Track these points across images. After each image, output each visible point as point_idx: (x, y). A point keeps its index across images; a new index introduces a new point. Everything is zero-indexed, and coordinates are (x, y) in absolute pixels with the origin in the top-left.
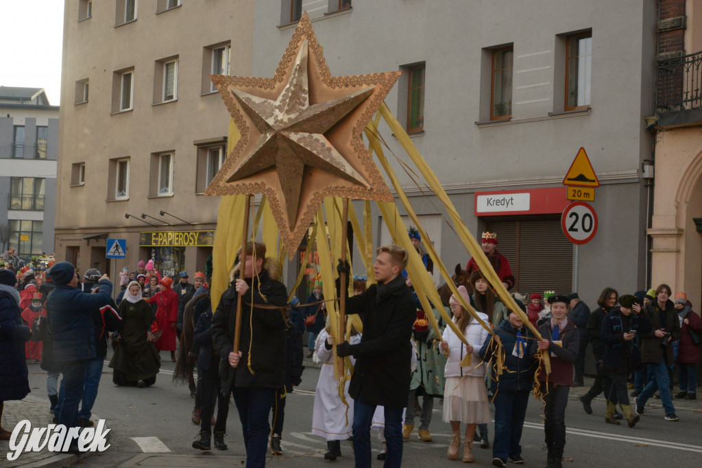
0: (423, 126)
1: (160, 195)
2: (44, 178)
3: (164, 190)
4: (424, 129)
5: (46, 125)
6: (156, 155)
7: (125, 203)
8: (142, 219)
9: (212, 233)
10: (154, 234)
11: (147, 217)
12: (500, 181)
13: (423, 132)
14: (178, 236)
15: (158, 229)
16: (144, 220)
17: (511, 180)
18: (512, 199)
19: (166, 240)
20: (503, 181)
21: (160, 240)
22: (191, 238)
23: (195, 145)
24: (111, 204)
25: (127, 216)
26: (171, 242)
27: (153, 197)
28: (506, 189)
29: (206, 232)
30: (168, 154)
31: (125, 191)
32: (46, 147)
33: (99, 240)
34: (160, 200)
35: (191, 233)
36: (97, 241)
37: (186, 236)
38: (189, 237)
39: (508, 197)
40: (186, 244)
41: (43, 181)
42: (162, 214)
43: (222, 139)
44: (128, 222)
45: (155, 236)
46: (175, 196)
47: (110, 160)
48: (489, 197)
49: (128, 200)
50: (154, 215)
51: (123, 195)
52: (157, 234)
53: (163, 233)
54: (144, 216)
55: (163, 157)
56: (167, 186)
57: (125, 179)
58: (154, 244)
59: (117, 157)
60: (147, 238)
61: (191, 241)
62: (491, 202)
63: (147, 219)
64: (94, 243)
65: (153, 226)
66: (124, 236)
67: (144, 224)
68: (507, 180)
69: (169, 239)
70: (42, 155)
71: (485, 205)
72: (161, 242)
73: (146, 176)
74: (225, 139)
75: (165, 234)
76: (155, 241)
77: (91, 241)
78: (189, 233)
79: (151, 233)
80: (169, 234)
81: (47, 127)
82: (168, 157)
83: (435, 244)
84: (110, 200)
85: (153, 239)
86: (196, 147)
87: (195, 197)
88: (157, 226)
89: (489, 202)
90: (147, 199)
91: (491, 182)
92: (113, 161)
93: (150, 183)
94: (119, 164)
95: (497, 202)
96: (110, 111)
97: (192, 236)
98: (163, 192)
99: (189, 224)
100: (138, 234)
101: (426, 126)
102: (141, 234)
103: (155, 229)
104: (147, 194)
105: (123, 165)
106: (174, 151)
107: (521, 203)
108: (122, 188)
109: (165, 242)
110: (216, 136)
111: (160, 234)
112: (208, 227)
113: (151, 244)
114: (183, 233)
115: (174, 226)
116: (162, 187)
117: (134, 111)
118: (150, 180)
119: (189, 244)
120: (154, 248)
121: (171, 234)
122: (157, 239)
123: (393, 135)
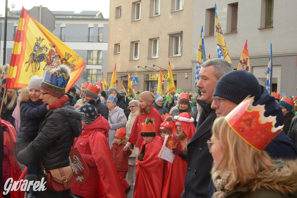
0: (272, 24)
1: (153, 57)
2: (102, 51)
3: (154, 55)
4: (273, 26)
5: (103, 27)
6: (151, 40)
7: (137, 61)
8: (145, 68)
9: (176, 74)
10: (150, 75)
11: (147, 67)
13: (273, 27)
15: (152, 72)
16: (146, 69)
19: (155, 78)
21: (153, 77)
22: (167, 77)
23: (168, 35)
24: (131, 62)
25: (138, 67)
26: (157, 79)
27: (149, 58)
29: (173, 74)
30: (156, 39)
31: (137, 56)
32: (103, 37)
33: (126, 77)
34: (153, 60)
36: (125, 78)
37: (164, 75)
38: (166, 76)
41: (101, 52)
42: (154, 66)
43: (180, 32)
44: (138, 70)
46: (159, 58)
47: (131, 42)
49: (139, 60)
50: (150, 67)
51: (136, 57)
52: (152, 75)
53: (154, 74)
54: (146, 67)
55: (154, 40)
56: (156, 53)
57: (138, 50)
58: (150, 79)
59: (134, 41)
60: (147, 77)
63: (147, 68)
64: (124, 79)
65: (150, 71)
66: (137, 76)
67: (146, 70)
69: (157, 77)
70: (101, 40)
72: (153, 78)
73: (147, 49)
74: (182, 32)
75: (155, 75)
76: (150, 78)
77: (123, 78)
78: (166, 74)
81: (103, 28)
82: (156, 41)
83: (278, 79)
84: (131, 60)
85: (150, 77)
86: (169, 36)
87: (168, 58)
88: (151, 71)
90: (147, 59)
92: (132, 43)
93: (148, 52)
94: (135, 44)
96: (131, 20)
99: (166, 70)
100: (143, 75)
101: (274, 24)
102: (144, 75)
103: (151, 72)
104: (147, 57)
105: (136, 44)
106: (159, 38)
108: (136, 54)
109: (155, 79)
110: (178, 31)
111: (153, 75)
112: (177, 71)
113: (149, 79)
114: (163, 74)
115: (159, 71)
116: (153, 54)
117: (141, 20)
118: (148, 51)
119: (165, 79)
120: (150, 81)
121: (158, 75)
122: (152, 77)
123: (258, 29)
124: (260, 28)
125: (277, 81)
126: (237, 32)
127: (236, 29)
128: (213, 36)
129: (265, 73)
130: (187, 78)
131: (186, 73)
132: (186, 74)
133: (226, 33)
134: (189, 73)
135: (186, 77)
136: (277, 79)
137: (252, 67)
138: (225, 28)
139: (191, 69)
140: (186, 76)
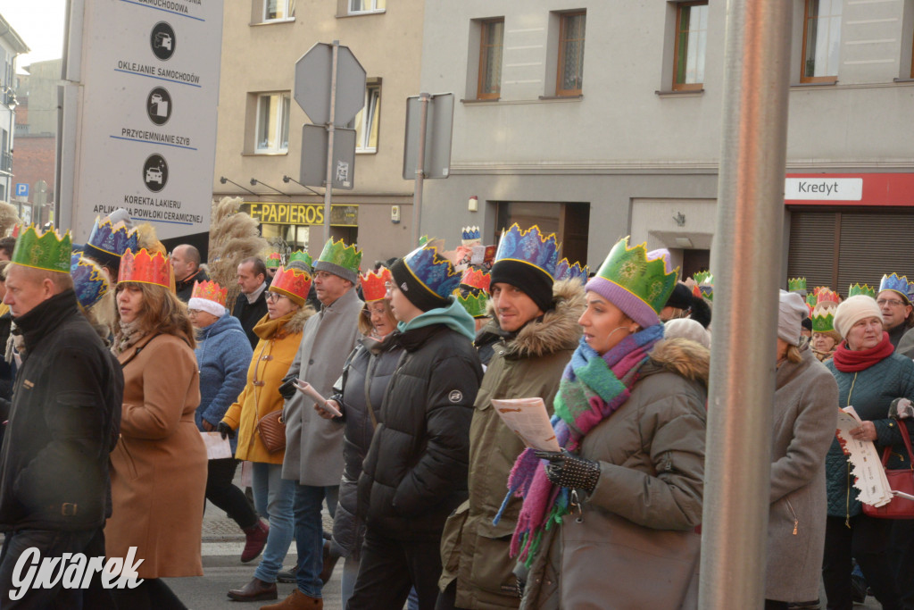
1: (259, 151)
3: (264, 144)
4: (704, 87)
6: (253, 95)
8: (246, 185)
9: (356, 208)
10: (256, 206)
12: (819, 161)
13: (703, 90)
14: (296, 210)
15: (262, 199)
17: (834, 161)
18: (836, 185)
19: (275, 216)
20: (823, 161)
21: (264, 213)
22: (320, 215)
25: (223, 181)
26: (283, 218)
27: (248, 154)
28: (827, 171)
29: (346, 207)
30: (268, 95)
34: (264, 158)
35: (318, 208)
37: (311, 211)
38: (316, 213)
39: (830, 182)
40: (310, 222)
43: (376, 81)
45: (255, 209)
46: (290, 155)
48: (802, 180)
52: (259, 207)
53: (270, 206)
55: (263, 98)
56: (267, 138)
61: (318, 218)
62: (806, 187)
63: (254, 186)
67: (237, 191)
68: (829, 161)
69: (281, 214)
71: (794, 191)
72: (266, 218)
73: (243, 128)
74: (380, 81)
75: (273, 207)
78: (316, 207)
79: (249, 205)
80: (280, 207)
82: (266, 101)
85: (253, 212)
88: (259, 196)
89: (801, 187)
90: (241, 157)
91: (805, 161)
93: (245, 134)
95: (814, 188)
97: (321, 211)
98: (263, 147)
99: (317, 194)
103: (257, 198)
104: (241, 149)
107: (850, 191)
109: (273, 219)
111: (264, 207)
112: (350, 200)
114: (306, 207)
115: (290, 195)
116: (260, 141)
118: (246, 130)
119: (314, 222)
121: (284, 207)
122: (259, 212)
123: (657, 92)
124: (659, 89)
125: (709, 242)
126: (582, 95)
127: (580, 85)
128: (497, 100)
129: (674, 218)
130: (397, 223)
131: (397, 207)
132: (395, 210)
133: (543, 95)
134: (403, 207)
135: (396, 219)
136: (710, 236)
137: (632, 199)
138: (539, 81)
139: (412, 196)
140: (395, 217)
